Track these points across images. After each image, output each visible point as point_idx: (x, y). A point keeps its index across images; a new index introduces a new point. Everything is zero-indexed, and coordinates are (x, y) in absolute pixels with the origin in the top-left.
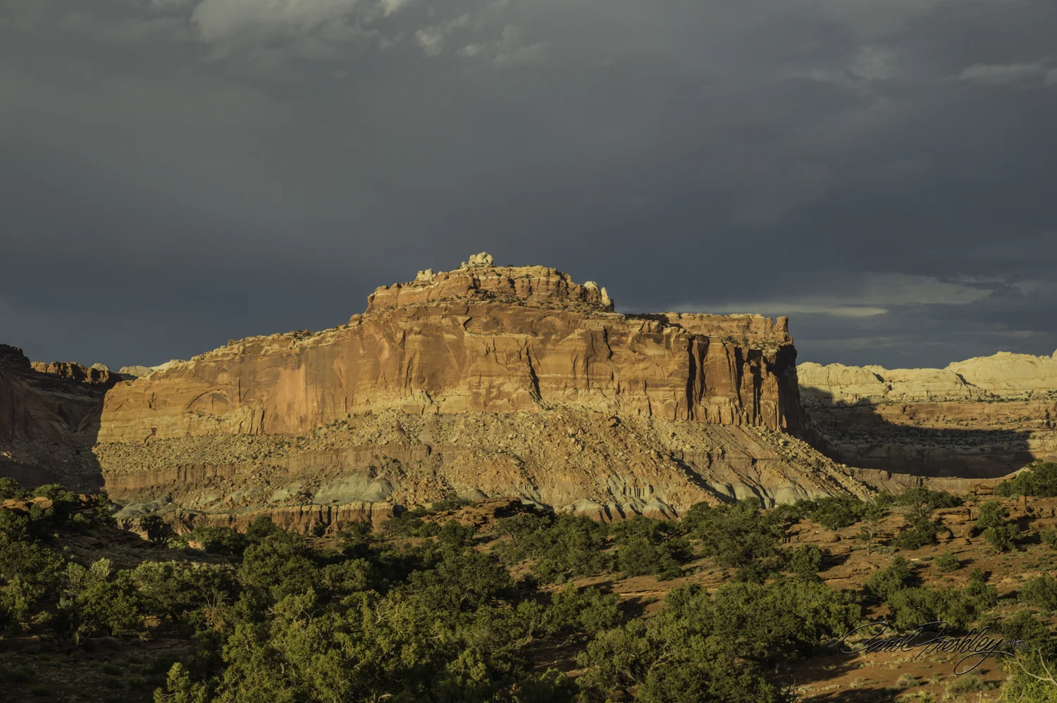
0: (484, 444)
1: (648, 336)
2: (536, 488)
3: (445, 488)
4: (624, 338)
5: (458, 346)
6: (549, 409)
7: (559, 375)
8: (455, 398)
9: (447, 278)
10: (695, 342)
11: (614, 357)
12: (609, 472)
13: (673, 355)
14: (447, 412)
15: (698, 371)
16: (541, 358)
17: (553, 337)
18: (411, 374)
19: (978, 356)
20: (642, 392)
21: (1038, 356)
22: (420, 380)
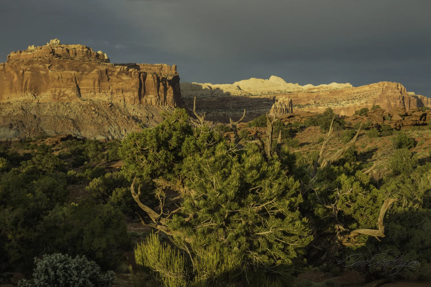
0: (58, 114)
1: (123, 72)
2: (79, 131)
3: (42, 132)
4: (113, 73)
5: (46, 76)
6: (84, 100)
7: (88, 87)
8: (46, 96)
9: (41, 49)
10: (142, 74)
11: (110, 80)
12: (108, 124)
13: (133, 79)
14: (42, 102)
15: (143, 85)
16: (81, 81)
17: (85, 72)
18: (27, 87)
19: (244, 79)
20: (121, 94)
21: (264, 79)
22: (31, 89)
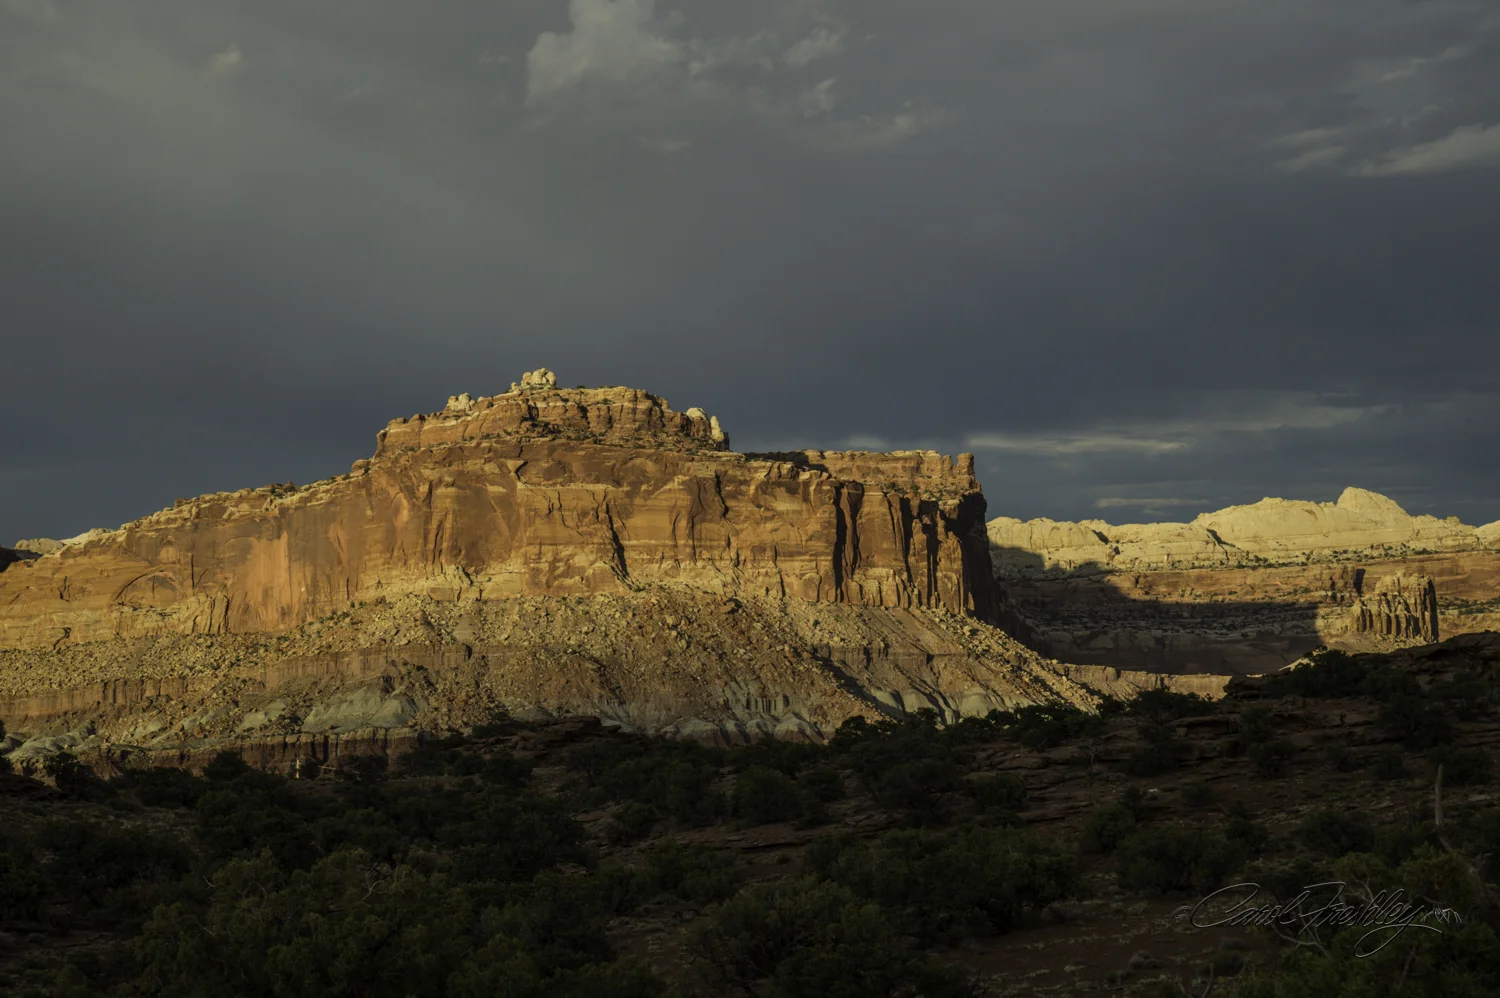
0: (547, 641)
1: (779, 484)
2: (622, 703)
3: (492, 705)
4: (743, 488)
5: (507, 502)
6: (639, 590)
7: (653, 542)
8: (505, 577)
9: (491, 405)
10: (845, 491)
11: (730, 515)
12: (725, 678)
13: (814, 510)
14: (493, 596)
15: (849, 532)
16: (627, 518)
17: (644, 487)
18: (441, 544)
19: (1237, 505)
20: (771, 563)
21: (1318, 503)
22: (454, 553)
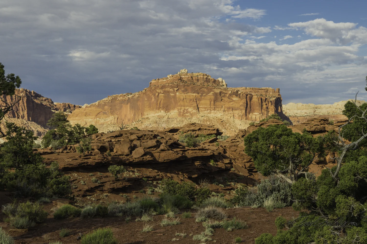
1: (234, 94)
4: (226, 95)
5: (175, 97)
6: (202, 116)
7: (206, 106)
8: (174, 113)
9: (173, 77)
10: (248, 96)
11: (223, 100)
13: (241, 100)
14: (171, 117)
15: (249, 104)
16: (200, 101)
17: (204, 94)
18: (160, 106)
20: (231, 111)
22: (163, 108)
